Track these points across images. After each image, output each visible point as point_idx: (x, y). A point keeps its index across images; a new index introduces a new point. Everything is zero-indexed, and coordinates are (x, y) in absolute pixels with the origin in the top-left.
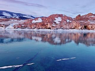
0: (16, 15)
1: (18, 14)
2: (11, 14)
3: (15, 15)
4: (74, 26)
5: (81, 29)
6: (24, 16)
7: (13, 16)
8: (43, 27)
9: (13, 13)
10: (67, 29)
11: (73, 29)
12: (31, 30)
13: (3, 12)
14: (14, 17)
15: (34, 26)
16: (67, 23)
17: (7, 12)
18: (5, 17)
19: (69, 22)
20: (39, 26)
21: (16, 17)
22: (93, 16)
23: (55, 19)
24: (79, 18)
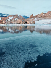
4: (19, 22)
5: (23, 23)
6: (4, 15)
8: (1, 23)
10: (15, 24)
11: (19, 24)
16: (15, 20)
22: (44, 15)
23: (9, 18)
24: (32, 16)
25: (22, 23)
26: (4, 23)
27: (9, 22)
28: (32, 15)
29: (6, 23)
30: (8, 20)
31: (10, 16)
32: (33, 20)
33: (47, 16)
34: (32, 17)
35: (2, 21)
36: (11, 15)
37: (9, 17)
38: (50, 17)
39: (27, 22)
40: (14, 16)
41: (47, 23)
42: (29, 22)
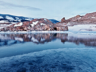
0: (19, 19)
1: (20, 18)
2: (14, 17)
3: (17, 18)
4: (46, 28)
5: (51, 30)
6: (26, 19)
7: (15, 19)
8: (21, 29)
9: (16, 16)
10: (40, 31)
11: (46, 30)
12: (12, 32)
13: (6, 16)
14: (16, 21)
15: (14, 29)
16: (40, 26)
17: (10, 16)
18: (8, 21)
19: (42, 25)
20: (18, 29)
21: (19, 21)
22: (80, 18)
23: (32, 23)
24: (64, 20)
25: (49, 29)
26: (25, 29)
27: (32, 29)
28: (64, 18)
29: (28, 29)
30: (31, 26)
31: (34, 20)
32: (65, 26)
33: (85, 20)
34: (64, 22)
35: (23, 27)
36: (36, 19)
37: (32, 21)
38: (90, 21)
39: (57, 28)
40: (39, 20)
41: (86, 30)
42: (59, 28)
